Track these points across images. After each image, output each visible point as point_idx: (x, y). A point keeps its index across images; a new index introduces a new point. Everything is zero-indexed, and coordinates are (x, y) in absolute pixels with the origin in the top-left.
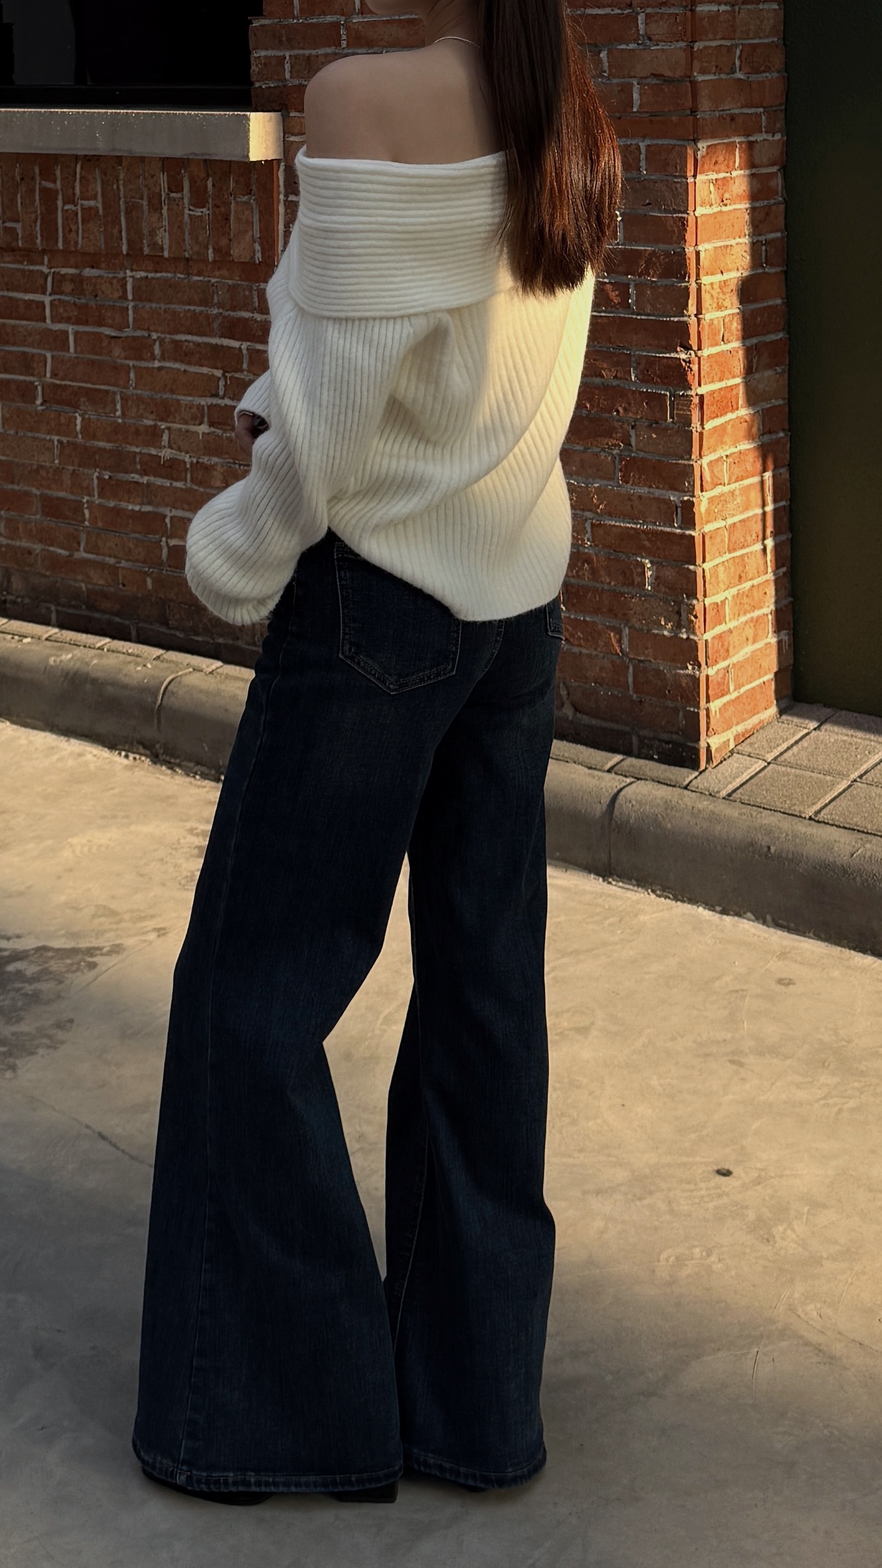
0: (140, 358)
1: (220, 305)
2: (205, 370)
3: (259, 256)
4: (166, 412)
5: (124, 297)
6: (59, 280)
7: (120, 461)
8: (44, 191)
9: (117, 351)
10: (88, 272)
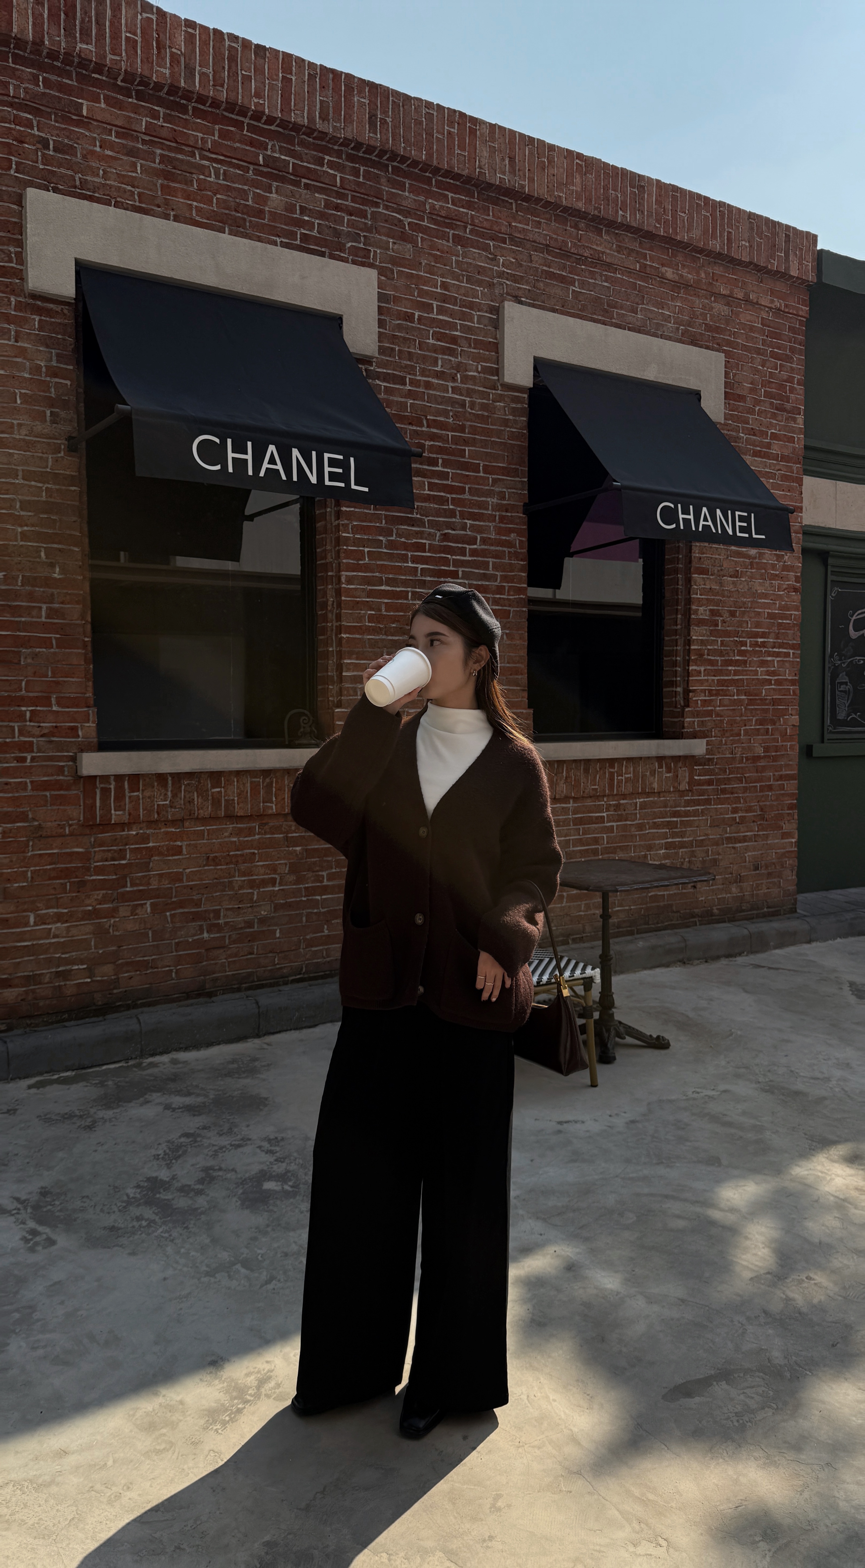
3: (687, 788)
10: (622, 802)
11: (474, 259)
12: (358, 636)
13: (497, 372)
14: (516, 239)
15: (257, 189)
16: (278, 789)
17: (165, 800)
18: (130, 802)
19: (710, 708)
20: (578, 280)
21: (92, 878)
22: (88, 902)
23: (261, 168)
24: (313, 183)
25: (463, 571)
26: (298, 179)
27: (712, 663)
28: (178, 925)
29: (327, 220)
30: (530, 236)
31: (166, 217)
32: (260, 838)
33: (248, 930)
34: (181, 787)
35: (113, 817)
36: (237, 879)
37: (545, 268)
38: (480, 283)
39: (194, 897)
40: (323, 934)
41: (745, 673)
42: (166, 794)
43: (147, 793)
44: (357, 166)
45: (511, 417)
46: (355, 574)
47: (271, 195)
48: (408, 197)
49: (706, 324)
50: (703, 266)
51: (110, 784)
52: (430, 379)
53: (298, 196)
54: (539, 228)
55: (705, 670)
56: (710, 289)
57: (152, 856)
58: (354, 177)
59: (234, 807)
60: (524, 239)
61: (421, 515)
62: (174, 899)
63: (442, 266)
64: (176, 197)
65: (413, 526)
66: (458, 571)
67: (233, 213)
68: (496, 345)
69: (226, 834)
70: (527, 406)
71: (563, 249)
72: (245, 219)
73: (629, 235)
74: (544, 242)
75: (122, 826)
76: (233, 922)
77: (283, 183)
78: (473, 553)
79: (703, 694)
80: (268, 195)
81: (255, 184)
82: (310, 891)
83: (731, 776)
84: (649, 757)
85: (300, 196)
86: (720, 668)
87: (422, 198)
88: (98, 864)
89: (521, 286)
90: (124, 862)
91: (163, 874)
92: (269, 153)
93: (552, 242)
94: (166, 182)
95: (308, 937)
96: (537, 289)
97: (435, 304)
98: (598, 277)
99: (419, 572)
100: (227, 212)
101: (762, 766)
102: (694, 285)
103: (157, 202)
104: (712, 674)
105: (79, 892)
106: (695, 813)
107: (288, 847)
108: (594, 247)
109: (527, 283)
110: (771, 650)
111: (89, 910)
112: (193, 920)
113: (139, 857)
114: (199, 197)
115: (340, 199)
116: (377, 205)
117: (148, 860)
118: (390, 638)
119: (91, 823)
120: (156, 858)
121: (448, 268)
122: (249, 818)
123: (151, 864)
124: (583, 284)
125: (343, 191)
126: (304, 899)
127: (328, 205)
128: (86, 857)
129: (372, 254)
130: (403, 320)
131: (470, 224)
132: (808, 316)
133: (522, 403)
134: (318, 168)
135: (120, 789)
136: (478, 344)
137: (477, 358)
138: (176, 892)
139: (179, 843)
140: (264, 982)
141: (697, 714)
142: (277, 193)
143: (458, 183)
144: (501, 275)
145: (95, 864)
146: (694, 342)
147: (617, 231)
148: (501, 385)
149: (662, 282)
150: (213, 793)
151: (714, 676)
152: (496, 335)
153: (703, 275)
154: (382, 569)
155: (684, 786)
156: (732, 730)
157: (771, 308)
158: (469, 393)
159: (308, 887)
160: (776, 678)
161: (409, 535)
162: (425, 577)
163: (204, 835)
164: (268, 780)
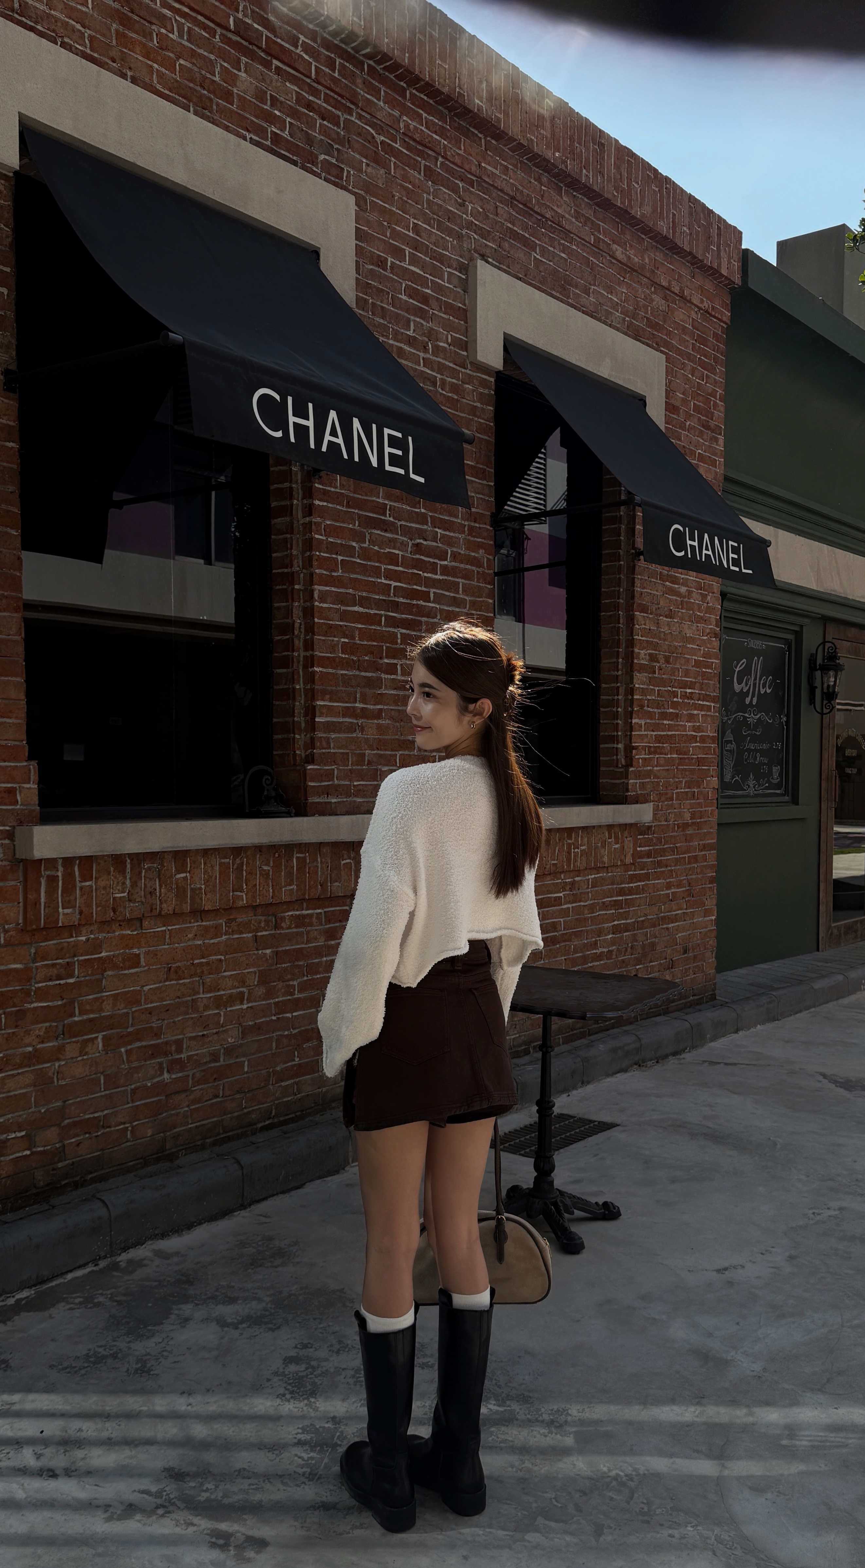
3: (632, 861)
11: (444, 201)
12: (331, 670)
13: (465, 346)
14: (483, 184)
15: (225, 62)
16: (249, 873)
17: (123, 892)
18: (82, 896)
19: (649, 768)
20: (540, 245)
21: (32, 1006)
22: (27, 1040)
23: (230, 35)
24: (285, 67)
25: (434, 593)
26: (269, 58)
27: (651, 715)
28: (135, 1064)
29: (299, 119)
30: (498, 183)
31: (124, 76)
32: (227, 939)
33: (212, 1065)
34: (140, 873)
35: (61, 917)
36: (201, 996)
37: (509, 225)
38: (449, 232)
39: (154, 1025)
40: (293, 1063)
41: (676, 728)
42: (124, 883)
43: (101, 883)
44: (333, 55)
45: (479, 405)
46: (328, 588)
47: (240, 73)
48: (383, 109)
49: (647, 318)
50: (647, 249)
51: (58, 871)
52: (402, 345)
53: (268, 82)
54: (506, 175)
55: (645, 724)
56: (652, 278)
57: (105, 971)
58: (330, 69)
59: (201, 899)
60: (493, 186)
61: (394, 518)
62: (130, 1030)
63: (414, 204)
64: (133, 52)
65: (386, 531)
66: (429, 592)
67: (198, 88)
68: (465, 311)
69: (190, 936)
70: (493, 393)
71: (528, 205)
72: (211, 100)
73: (586, 200)
74: (511, 193)
75: (72, 929)
76: (197, 1055)
77: (252, 60)
78: (445, 570)
79: (644, 752)
80: (236, 72)
81: (223, 55)
82: (281, 1008)
83: (666, 846)
84: (600, 826)
85: (271, 81)
86: (657, 721)
87: (396, 113)
88: (40, 985)
89: (488, 243)
90: (71, 981)
91: (118, 994)
92: (240, 15)
93: (518, 194)
94: (121, 28)
95: (278, 1068)
96: (503, 249)
97: (408, 250)
98: (557, 247)
99: (392, 591)
100: (191, 85)
101: (690, 834)
102: (639, 271)
103: (114, 53)
104: (651, 728)
105: (17, 1026)
106: (636, 891)
107: (257, 950)
108: (555, 208)
109: (494, 241)
110: (696, 702)
111: (30, 1052)
112: (153, 1056)
113: (90, 972)
114: (159, 58)
115: (312, 95)
116: (350, 112)
117: (100, 976)
118: (363, 674)
119: (34, 927)
120: (110, 973)
121: (420, 207)
122: (215, 912)
123: (104, 981)
124: (543, 251)
125: (316, 85)
126: (274, 1018)
127: (300, 99)
128: (25, 975)
129: (345, 174)
130: (376, 266)
131: (443, 157)
132: (728, 322)
133: (490, 388)
134: (292, 48)
135: (69, 877)
136: (449, 308)
137: (448, 327)
138: (133, 1019)
139: (136, 951)
140: (230, 1134)
141: (638, 775)
142: (246, 71)
143: (431, 102)
144: (470, 225)
145: (36, 985)
146: (637, 337)
147: (575, 193)
148: (471, 363)
149: (612, 262)
150: (177, 880)
151: (653, 731)
152: (465, 300)
153: (647, 261)
154: (355, 584)
155: (629, 860)
156: (666, 794)
157: (700, 308)
158: (441, 368)
159: (279, 1002)
160: (700, 734)
161: (383, 543)
162: (398, 597)
163: (165, 939)
164: (238, 861)
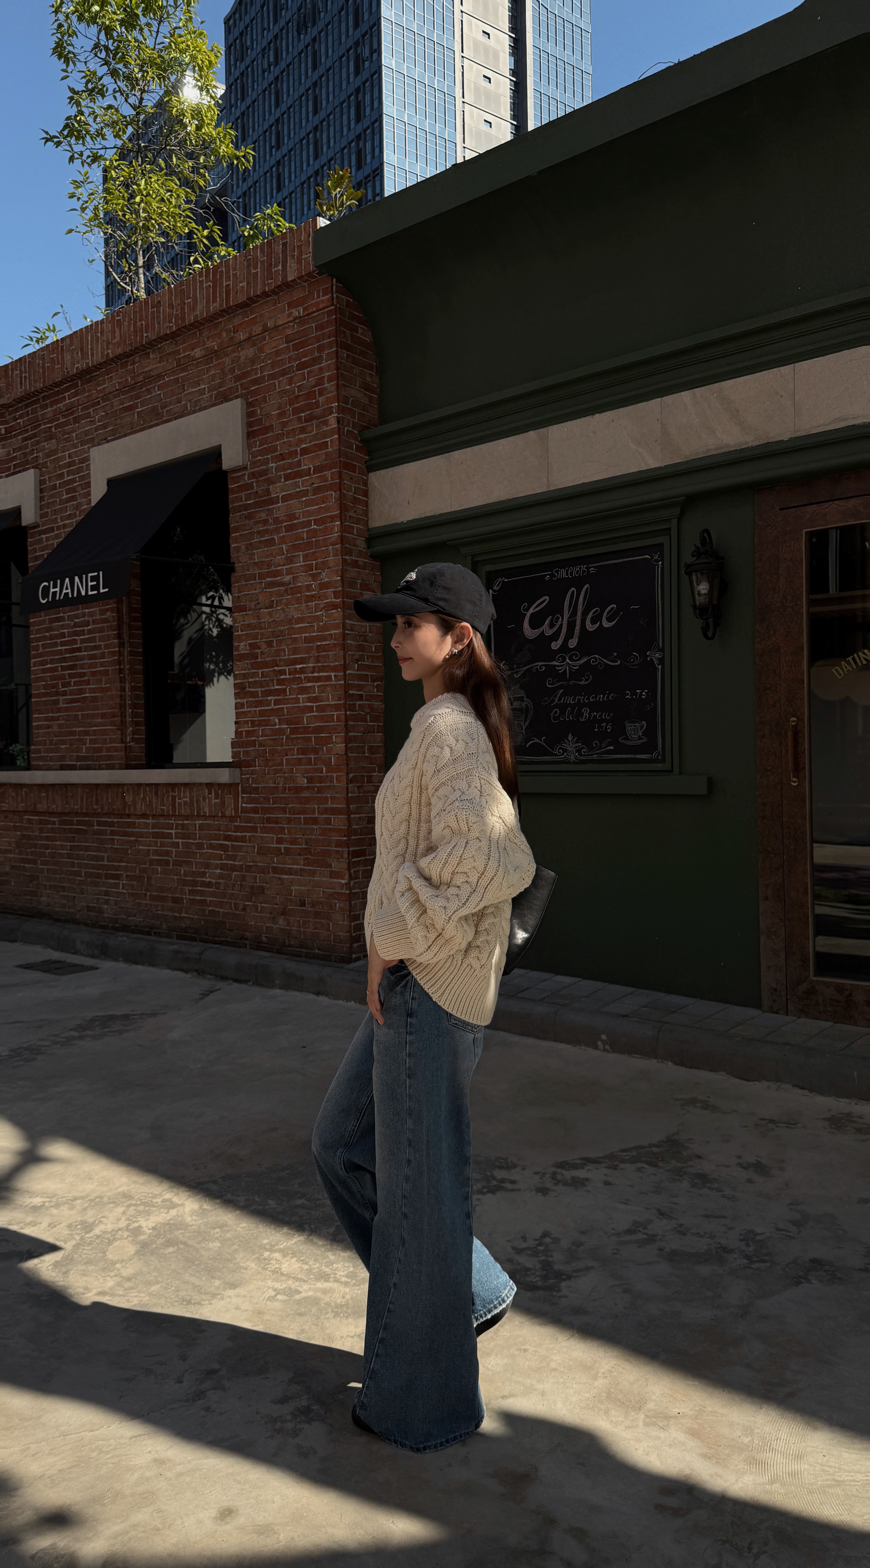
0: (200, 849)
1: (223, 831)
2: (219, 852)
3: (233, 814)
4: (207, 866)
5: (196, 830)
6: (177, 825)
7: (194, 883)
8: (172, 796)
9: (194, 847)
10: (185, 822)
83: (274, 806)
84: (200, 784)
101: (305, 797)
106: (244, 839)
110: (310, 675)
146: (225, 399)
